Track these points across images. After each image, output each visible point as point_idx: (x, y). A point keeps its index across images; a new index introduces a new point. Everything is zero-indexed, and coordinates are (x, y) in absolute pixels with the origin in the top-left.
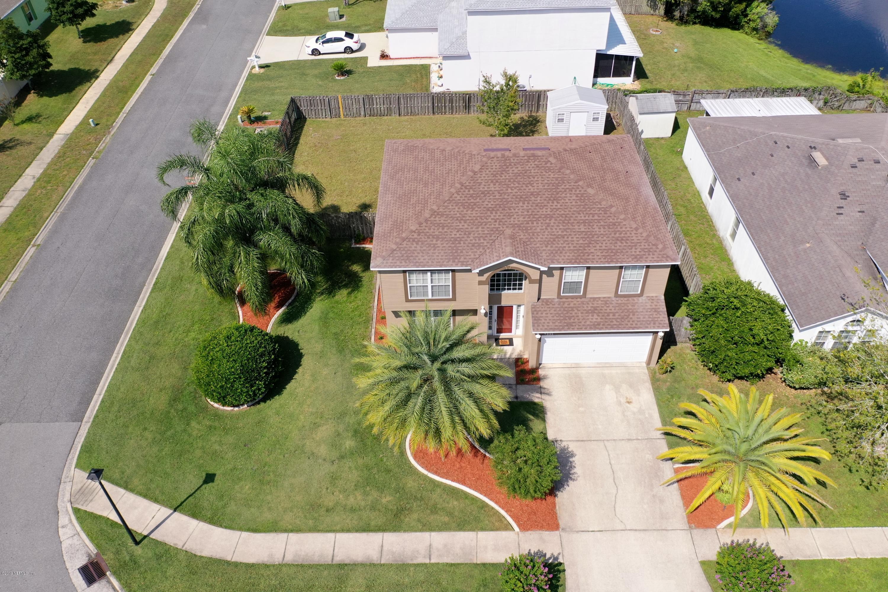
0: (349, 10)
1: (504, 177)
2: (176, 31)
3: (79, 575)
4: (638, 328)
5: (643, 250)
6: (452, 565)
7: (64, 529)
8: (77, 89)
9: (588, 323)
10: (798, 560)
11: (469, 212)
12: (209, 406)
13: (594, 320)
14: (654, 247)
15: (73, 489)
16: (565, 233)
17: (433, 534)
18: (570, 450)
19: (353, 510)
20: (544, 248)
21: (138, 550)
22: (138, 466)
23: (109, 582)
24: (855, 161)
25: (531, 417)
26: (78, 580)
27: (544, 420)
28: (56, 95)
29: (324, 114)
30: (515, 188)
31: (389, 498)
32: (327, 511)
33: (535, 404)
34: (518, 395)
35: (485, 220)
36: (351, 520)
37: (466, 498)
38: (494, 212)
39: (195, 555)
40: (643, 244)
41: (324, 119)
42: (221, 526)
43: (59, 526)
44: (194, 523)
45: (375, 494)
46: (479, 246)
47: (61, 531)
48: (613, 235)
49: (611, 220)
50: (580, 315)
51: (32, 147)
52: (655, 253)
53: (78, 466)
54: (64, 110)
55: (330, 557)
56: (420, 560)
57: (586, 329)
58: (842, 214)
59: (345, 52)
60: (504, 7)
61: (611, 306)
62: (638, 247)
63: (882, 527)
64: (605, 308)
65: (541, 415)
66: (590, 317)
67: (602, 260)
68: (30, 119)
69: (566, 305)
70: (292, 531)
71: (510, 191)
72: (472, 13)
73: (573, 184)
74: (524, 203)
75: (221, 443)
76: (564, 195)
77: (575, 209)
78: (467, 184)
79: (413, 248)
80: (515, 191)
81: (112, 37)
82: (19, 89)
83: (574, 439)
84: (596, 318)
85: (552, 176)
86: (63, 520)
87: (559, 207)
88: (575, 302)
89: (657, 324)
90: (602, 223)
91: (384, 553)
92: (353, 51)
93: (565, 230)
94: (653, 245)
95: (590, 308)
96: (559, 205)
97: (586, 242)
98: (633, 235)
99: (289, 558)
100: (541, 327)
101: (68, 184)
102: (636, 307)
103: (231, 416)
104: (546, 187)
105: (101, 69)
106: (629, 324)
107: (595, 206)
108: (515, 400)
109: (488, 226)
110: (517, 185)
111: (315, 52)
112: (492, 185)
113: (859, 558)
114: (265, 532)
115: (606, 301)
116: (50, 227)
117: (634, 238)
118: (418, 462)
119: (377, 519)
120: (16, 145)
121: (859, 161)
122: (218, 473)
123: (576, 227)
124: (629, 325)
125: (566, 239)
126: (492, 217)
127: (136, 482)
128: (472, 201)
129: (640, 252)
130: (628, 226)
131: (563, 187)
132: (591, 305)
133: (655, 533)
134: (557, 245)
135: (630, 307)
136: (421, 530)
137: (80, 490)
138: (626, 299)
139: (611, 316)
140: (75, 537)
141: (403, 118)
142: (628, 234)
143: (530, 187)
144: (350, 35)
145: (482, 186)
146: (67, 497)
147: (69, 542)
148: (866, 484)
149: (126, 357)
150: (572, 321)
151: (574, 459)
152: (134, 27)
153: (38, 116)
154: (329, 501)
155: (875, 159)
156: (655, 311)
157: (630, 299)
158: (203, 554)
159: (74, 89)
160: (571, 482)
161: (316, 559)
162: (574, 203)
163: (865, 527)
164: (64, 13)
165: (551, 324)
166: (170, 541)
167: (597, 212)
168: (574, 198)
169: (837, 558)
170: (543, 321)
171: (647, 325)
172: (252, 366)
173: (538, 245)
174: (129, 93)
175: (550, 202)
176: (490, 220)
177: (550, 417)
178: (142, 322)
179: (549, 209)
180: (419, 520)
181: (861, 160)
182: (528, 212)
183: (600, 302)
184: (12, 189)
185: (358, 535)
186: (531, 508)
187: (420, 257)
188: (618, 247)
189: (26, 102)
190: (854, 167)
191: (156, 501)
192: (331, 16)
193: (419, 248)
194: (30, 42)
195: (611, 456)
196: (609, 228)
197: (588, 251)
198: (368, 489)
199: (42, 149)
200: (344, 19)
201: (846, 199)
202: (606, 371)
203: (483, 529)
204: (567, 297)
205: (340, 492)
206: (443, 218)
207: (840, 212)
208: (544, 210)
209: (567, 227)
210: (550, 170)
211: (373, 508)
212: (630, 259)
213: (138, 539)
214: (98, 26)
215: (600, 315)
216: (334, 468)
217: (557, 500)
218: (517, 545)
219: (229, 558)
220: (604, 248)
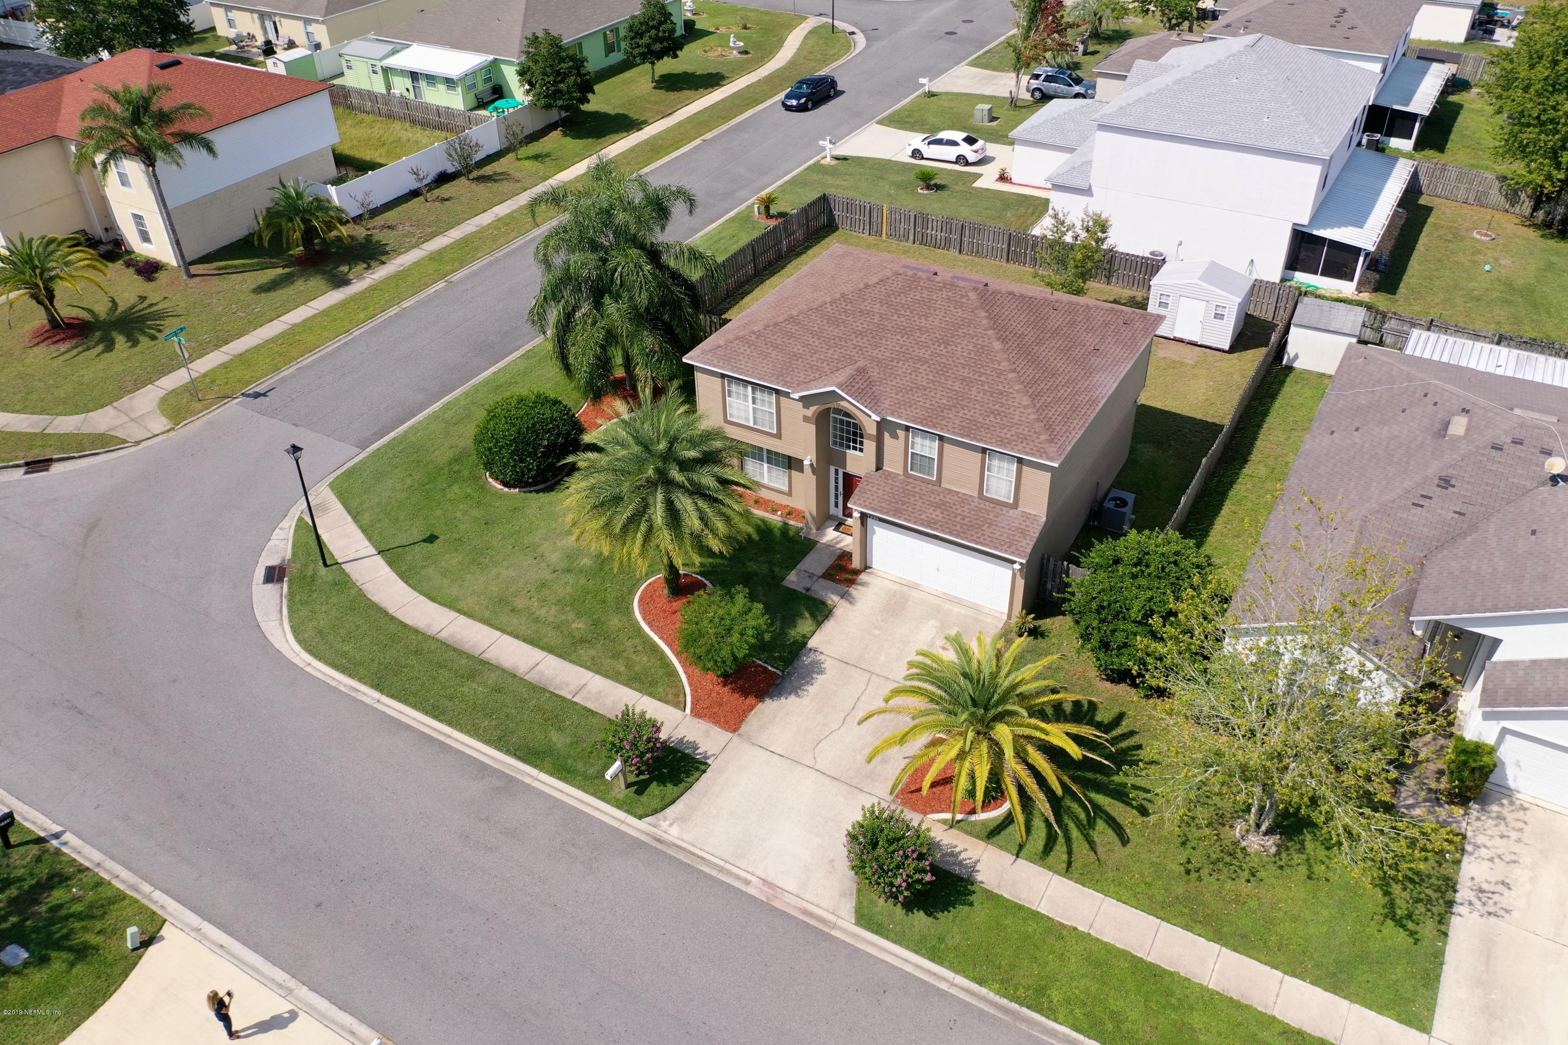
0: (1012, 113)
1: (898, 300)
2: (770, 97)
3: (264, 571)
4: (983, 545)
5: (1017, 434)
6: (590, 710)
7: (279, 533)
8: (608, 137)
9: (923, 517)
10: (1002, 896)
11: (831, 329)
12: (484, 477)
13: (933, 516)
14: (1035, 436)
16: (930, 385)
17: (597, 677)
18: (823, 666)
19: (537, 620)
20: (893, 395)
21: (323, 571)
22: (379, 504)
23: (282, 588)
24: (1507, 440)
25: (807, 615)
26: (260, 574)
27: (819, 624)
28: (580, 137)
29: (862, 227)
30: (904, 316)
31: (581, 625)
32: (512, 611)
33: (824, 603)
34: (813, 588)
35: (843, 343)
36: (528, 628)
37: (661, 659)
38: (860, 337)
39: (365, 596)
40: (1022, 427)
41: (861, 235)
42: (406, 583)
43: (279, 527)
44: (387, 569)
45: (571, 616)
46: (818, 370)
47: (276, 531)
48: (990, 405)
49: (1000, 387)
50: (920, 504)
51: (518, 185)
52: (1031, 443)
53: (331, 485)
54: (578, 155)
55: (481, 651)
56: (563, 693)
57: (915, 523)
58: (1422, 506)
59: (956, 163)
60: (1151, 127)
61: (967, 507)
62: (1014, 429)
63: (1163, 920)
64: (958, 507)
65: (820, 618)
66: (931, 511)
67: (956, 430)
68: (536, 157)
69: (909, 487)
70: (464, 614)
71: (895, 317)
72: (1103, 127)
73: (980, 330)
74: (902, 337)
75: (465, 513)
76: (959, 341)
77: (962, 361)
78: (850, 297)
79: (742, 351)
80: (902, 319)
81: (690, 89)
82: (548, 123)
83: (837, 657)
84: (937, 515)
85: (959, 314)
86: (286, 523)
87: (943, 352)
88: (923, 488)
89: (1013, 549)
90: (986, 388)
91: (534, 671)
92: (967, 164)
93: (933, 382)
94: (1035, 432)
95: (937, 500)
96: (945, 350)
97: (951, 403)
98: (1017, 412)
99: (443, 635)
100: (861, 502)
101: (524, 231)
102: (999, 519)
103: (497, 494)
104: (943, 325)
105: (650, 121)
106: (976, 536)
107: (990, 364)
108: (804, 592)
109: (842, 350)
110: (908, 313)
111: (917, 154)
112: (878, 306)
113: (1089, 934)
114: (440, 604)
115: (964, 499)
116: (474, 268)
117: (1016, 417)
118: (640, 606)
119: (553, 637)
120: (503, 180)
121: (1513, 442)
122: (442, 537)
123: (950, 382)
124: (975, 538)
125: (927, 392)
126: (854, 342)
127: (366, 517)
128: (843, 317)
129: (1012, 435)
130: (1018, 400)
131: (965, 330)
132: (941, 498)
133: (845, 787)
134: (910, 396)
135: (991, 517)
136: (587, 668)
137: (318, 505)
138: (992, 505)
139: (958, 519)
140: (283, 541)
141: (963, 257)
142: (1011, 411)
143: (923, 320)
144: (970, 141)
145: (866, 304)
147: (276, 542)
148: (1190, 866)
149: (447, 406)
150: (905, 507)
151: (818, 676)
152: (724, 83)
153: (547, 155)
154: (520, 603)
155: (1544, 446)
156: (1022, 533)
157: (998, 507)
158: (372, 599)
159: (604, 136)
160: (792, 698)
161: (466, 647)
162: (965, 354)
163: (1136, 908)
164: (639, 46)
165: (876, 502)
166: (355, 576)
167: (988, 372)
168: (970, 347)
169: (1057, 919)
170: (869, 496)
171: (998, 545)
172: (529, 438)
173: (888, 390)
174: (662, 154)
175: (937, 344)
176: (849, 344)
177: (829, 626)
178: (487, 381)
179: (929, 352)
180: (593, 658)
181: (1517, 442)
182: (901, 348)
183: (955, 498)
184: (468, 221)
185: (523, 644)
186: (722, 699)
187: (743, 363)
188: (987, 422)
189: (546, 138)
190: (1497, 448)
191: (370, 539)
192: (978, 114)
193: (748, 352)
194: (570, 68)
195: (867, 692)
196: (991, 396)
197: (945, 414)
198: (568, 609)
199: (525, 190)
200: (995, 123)
201: (1446, 488)
202: (947, 606)
203: (651, 695)
204: (916, 478)
205: (538, 599)
206: (797, 328)
207: (1421, 503)
208: (923, 351)
209: (937, 379)
210: (961, 306)
211: (557, 627)
212: (993, 441)
213: (328, 563)
214: (685, 73)
215: (946, 513)
216: (549, 577)
217: (760, 706)
218: (675, 726)
219: (391, 612)
220: (968, 417)
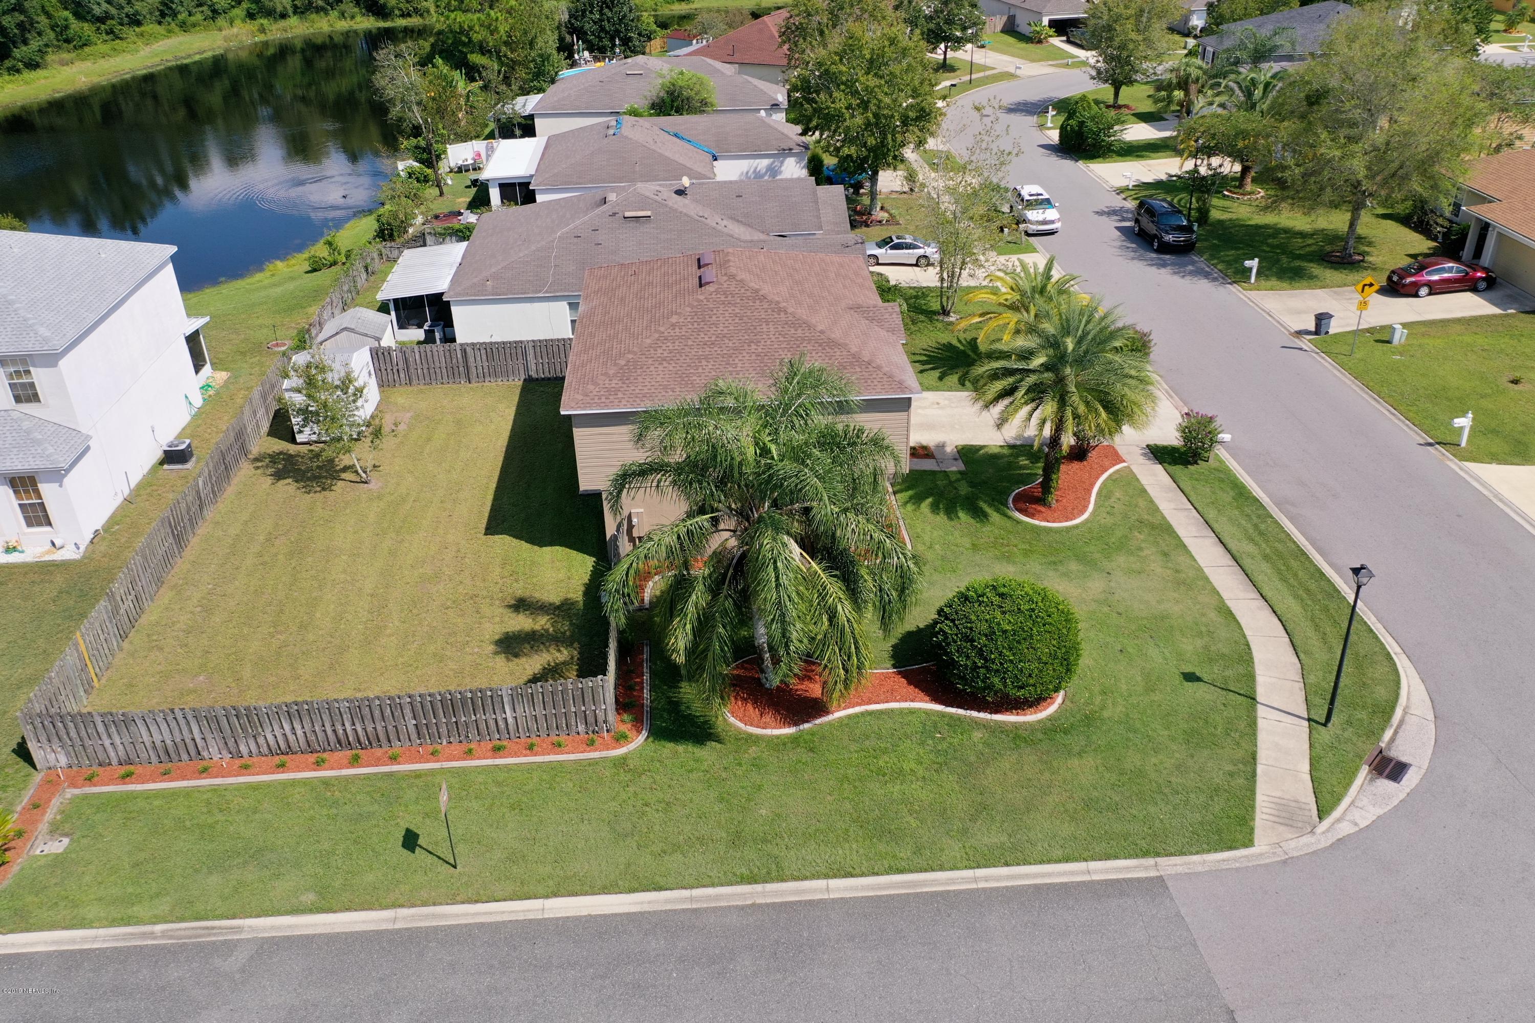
3: (1405, 779)
7: (1358, 822)
15: (1290, 836)
23: (1393, 740)
42: (1250, 654)
43: (1357, 829)
44: (1260, 678)
47: (1363, 824)
53: (1249, 842)
86: (1345, 829)
99: (1251, 594)
114: (1234, 617)
122: (1177, 671)
137: (1287, 825)
140: (1360, 805)
146: (1306, 839)
147: (1370, 809)
158: (1295, 662)
166: (1299, 698)
191: (1254, 726)
